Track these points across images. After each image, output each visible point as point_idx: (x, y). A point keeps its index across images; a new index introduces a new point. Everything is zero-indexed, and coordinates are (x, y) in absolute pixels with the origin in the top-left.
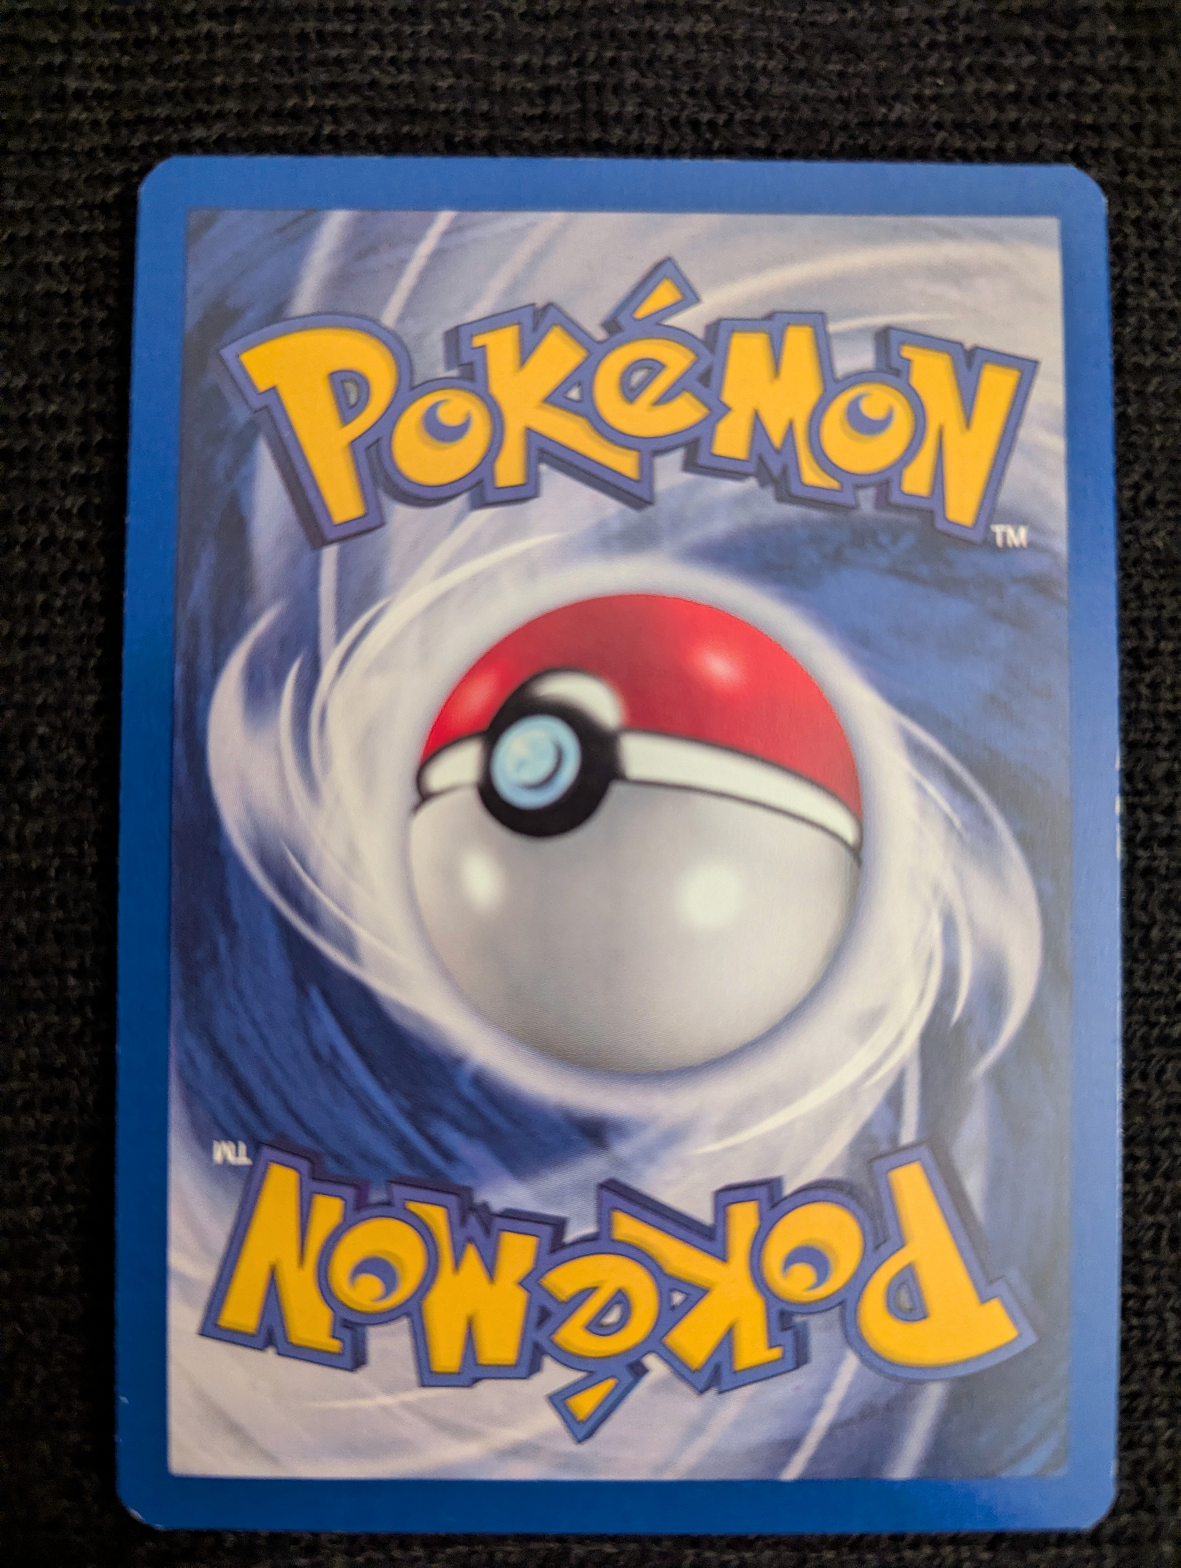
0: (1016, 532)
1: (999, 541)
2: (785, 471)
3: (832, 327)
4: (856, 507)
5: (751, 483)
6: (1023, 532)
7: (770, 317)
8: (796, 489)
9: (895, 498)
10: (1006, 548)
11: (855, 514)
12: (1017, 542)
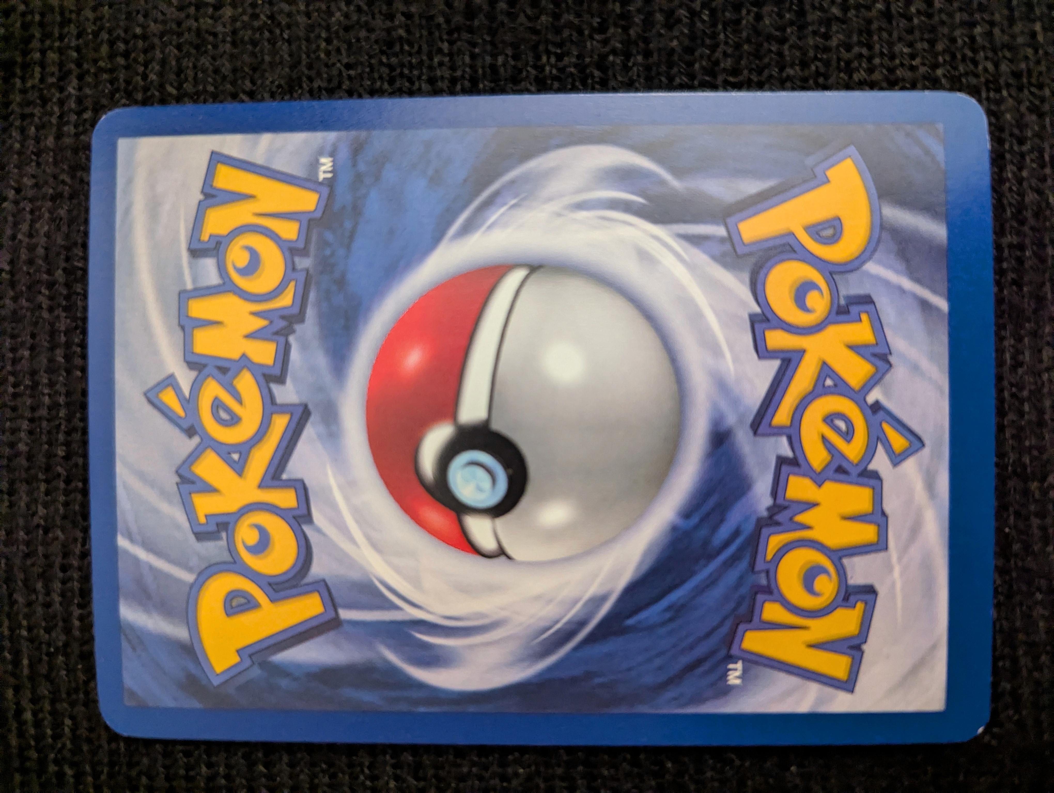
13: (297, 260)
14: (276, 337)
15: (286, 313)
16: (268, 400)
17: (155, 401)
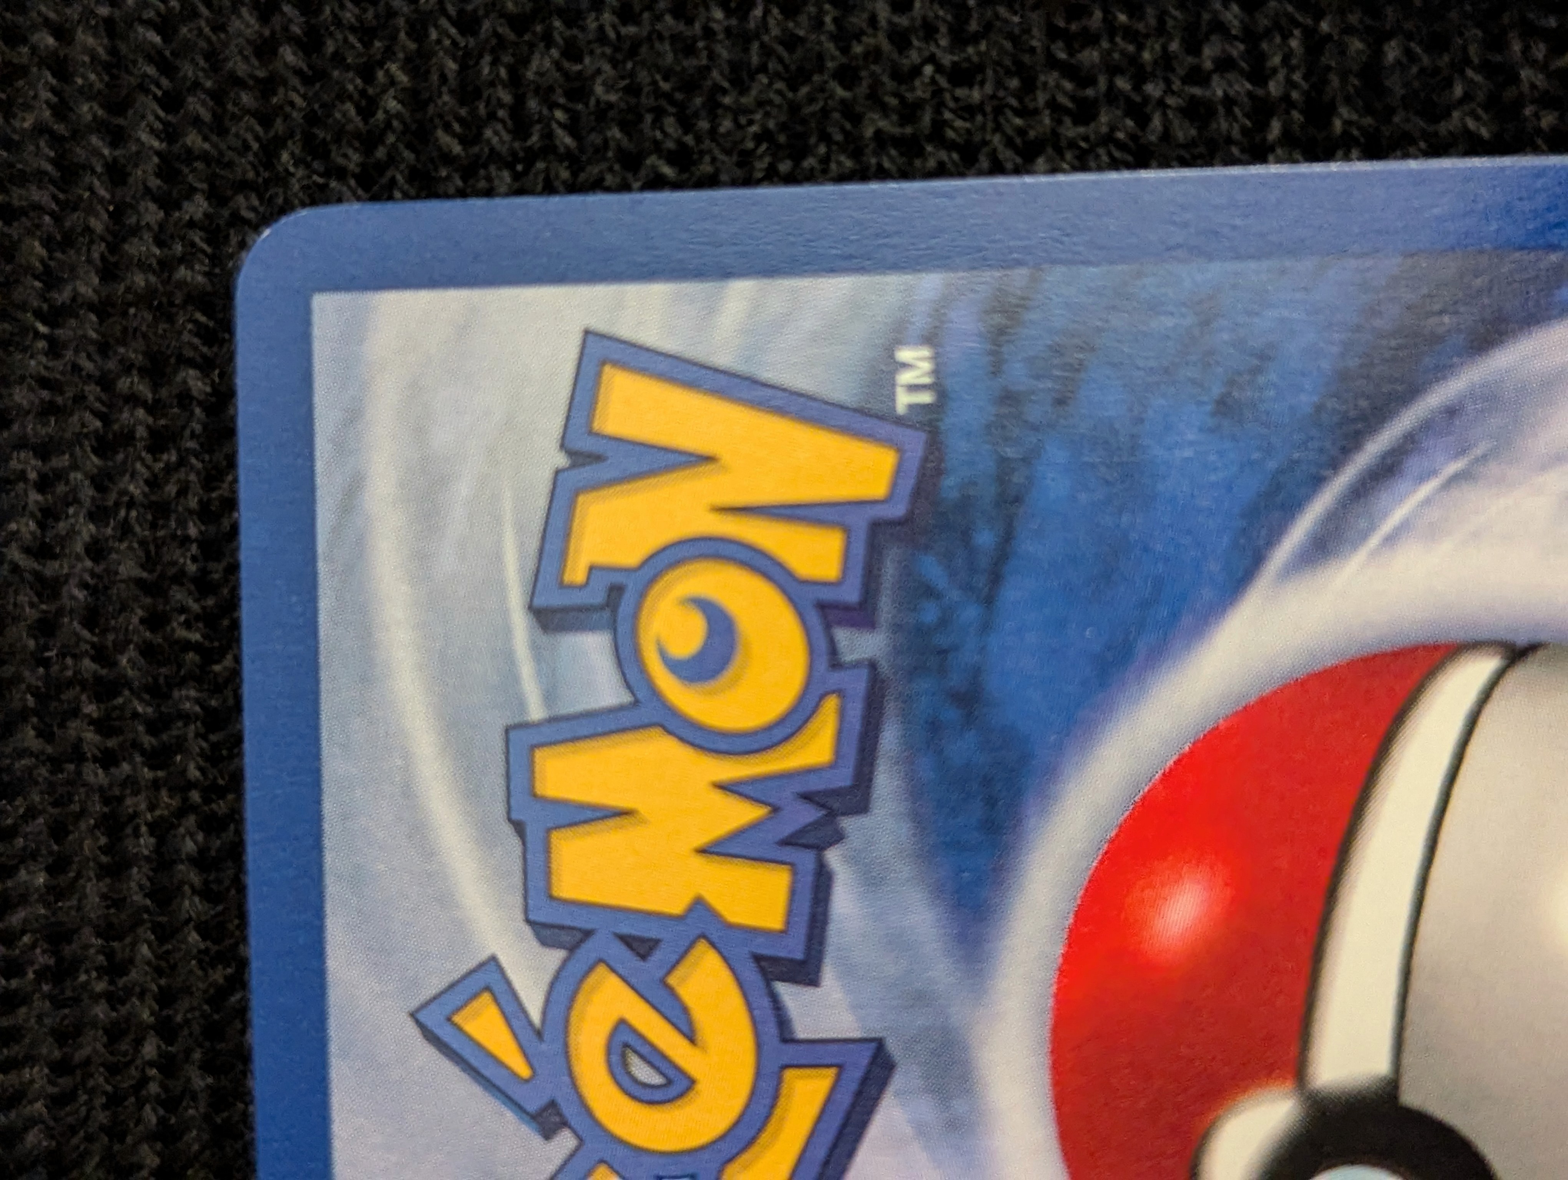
0: (905, 366)
1: (926, 398)
2: (807, 797)
3: (536, 712)
4: (873, 665)
5: (834, 857)
6: (905, 354)
7: (519, 828)
8: (844, 778)
9: (851, 595)
10: (938, 387)
11: (885, 668)
12: (926, 366)
13: (842, 635)
14: (789, 853)
15: (815, 784)
16: (771, 1030)
17: (445, 1033)
